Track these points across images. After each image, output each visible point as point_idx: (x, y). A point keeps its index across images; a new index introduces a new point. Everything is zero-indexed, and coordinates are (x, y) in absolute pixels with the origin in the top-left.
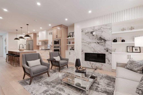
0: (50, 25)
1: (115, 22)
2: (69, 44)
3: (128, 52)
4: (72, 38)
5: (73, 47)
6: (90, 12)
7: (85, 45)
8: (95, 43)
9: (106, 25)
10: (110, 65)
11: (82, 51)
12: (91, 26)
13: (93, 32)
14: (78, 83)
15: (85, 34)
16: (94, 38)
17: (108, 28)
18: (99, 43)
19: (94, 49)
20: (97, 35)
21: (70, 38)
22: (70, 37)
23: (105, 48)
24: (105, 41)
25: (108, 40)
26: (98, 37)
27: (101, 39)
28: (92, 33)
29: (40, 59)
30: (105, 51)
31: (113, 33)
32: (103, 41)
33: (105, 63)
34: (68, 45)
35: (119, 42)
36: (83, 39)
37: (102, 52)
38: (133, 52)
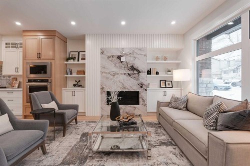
0: (18, 24)
1: (150, 47)
2: (69, 75)
3: (161, 87)
4: (76, 62)
5: (79, 81)
6: (123, 23)
7: (107, 78)
8: (125, 74)
9: (140, 49)
10: (145, 107)
11: (102, 88)
12: (118, 47)
13: (122, 56)
14: (114, 146)
15: (108, 58)
16: (123, 66)
17: (142, 53)
18: (130, 75)
19: (123, 84)
20: (127, 62)
21: (71, 62)
22: (72, 60)
23: (139, 82)
24: (139, 72)
25: (142, 72)
26: (129, 66)
27: (133, 68)
28: (119, 57)
29: (7, 114)
30: (139, 86)
31: (148, 62)
32: (135, 72)
33: (138, 104)
34: (66, 77)
35: (153, 75)
36: (103, 67)
37: (135, 88)
38: (166, 87)
